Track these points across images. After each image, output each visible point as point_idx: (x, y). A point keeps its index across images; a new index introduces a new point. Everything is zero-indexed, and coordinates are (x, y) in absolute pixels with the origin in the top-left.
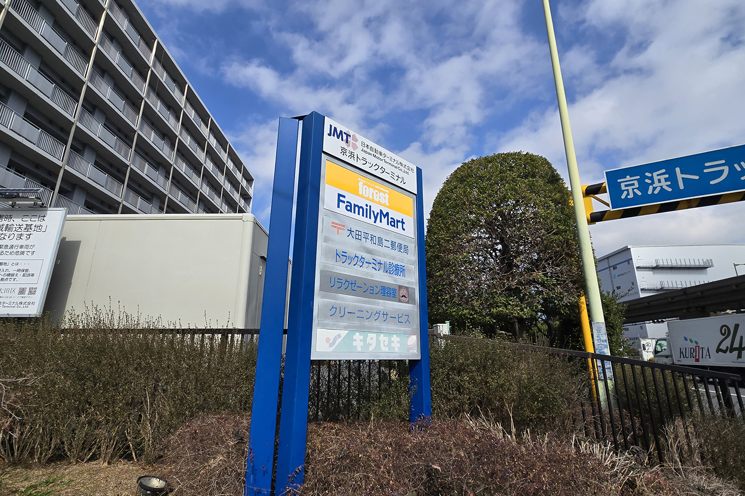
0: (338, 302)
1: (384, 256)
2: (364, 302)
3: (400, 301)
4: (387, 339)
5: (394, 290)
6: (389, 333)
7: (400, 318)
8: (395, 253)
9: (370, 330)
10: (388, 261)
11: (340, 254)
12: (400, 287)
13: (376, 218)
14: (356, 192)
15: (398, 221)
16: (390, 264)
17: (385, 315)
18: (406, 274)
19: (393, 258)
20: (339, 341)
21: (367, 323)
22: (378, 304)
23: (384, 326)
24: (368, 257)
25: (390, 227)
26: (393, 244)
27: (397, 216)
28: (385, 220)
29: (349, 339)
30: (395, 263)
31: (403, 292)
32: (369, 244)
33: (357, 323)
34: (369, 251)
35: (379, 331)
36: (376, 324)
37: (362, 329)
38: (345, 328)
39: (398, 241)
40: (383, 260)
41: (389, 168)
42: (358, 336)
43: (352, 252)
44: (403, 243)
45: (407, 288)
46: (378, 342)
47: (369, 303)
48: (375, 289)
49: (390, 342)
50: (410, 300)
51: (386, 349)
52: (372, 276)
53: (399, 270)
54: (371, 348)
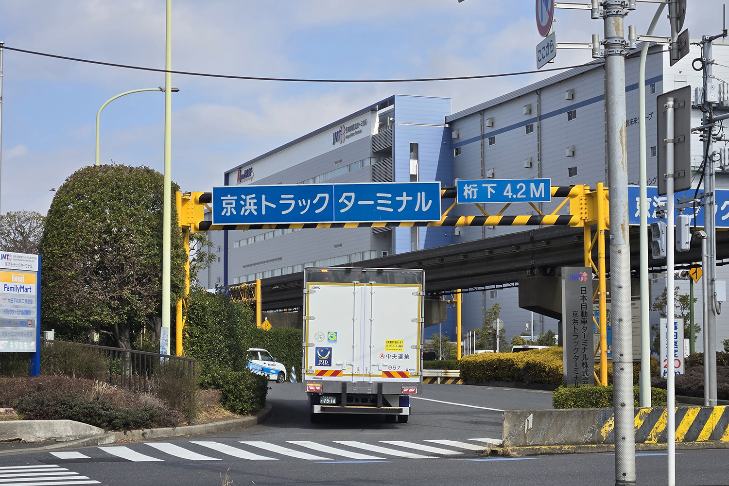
0: (5, 330)
1: (22, 307)
2: (14, 329)
3: (28, 327)
4: (22, 343)
5: (26, 322)
6: (23, 341)
7: (28, 334)
8: (27, 305)
9: (16, 340)
10: (23, 309)
11: (5, 310)
12: (28, 320)
13: (18, 290)
14: (10, 281)
15: (28, 289)
16: (25, 310)
17: (22, 334)
18: (31, 313)
19: (25, 307)
20: (5, 345)
21: (15, 337)
22: (19, 329)
23: (21, 338)
24: (15, 309)
25: (25, 293)
26: (26, 300)
27: (27, 286)
28: (22, 290)
29: (9, 344)
30: (26, 309)
31: (30, 322)
32: (16, 304)
33: (11, 338)
34: (16, 307)
35: (19, 340)
36: (18, 337)
37: (13, 340)
38: (7, 340)
39: (28, 299)
40: (21, 309)
41: (24, 263)
42: (11, 343)
43: (9, 308)
44: (30, 299)
45: (31, 320)
46: (19, 345)
47: (15, 329)
48: (18, 323)
49: (24, 345)
50: (32, 325)
51: (22, 348)
52: (17, 317)
53: (28, 312)
54: (16, 348)
